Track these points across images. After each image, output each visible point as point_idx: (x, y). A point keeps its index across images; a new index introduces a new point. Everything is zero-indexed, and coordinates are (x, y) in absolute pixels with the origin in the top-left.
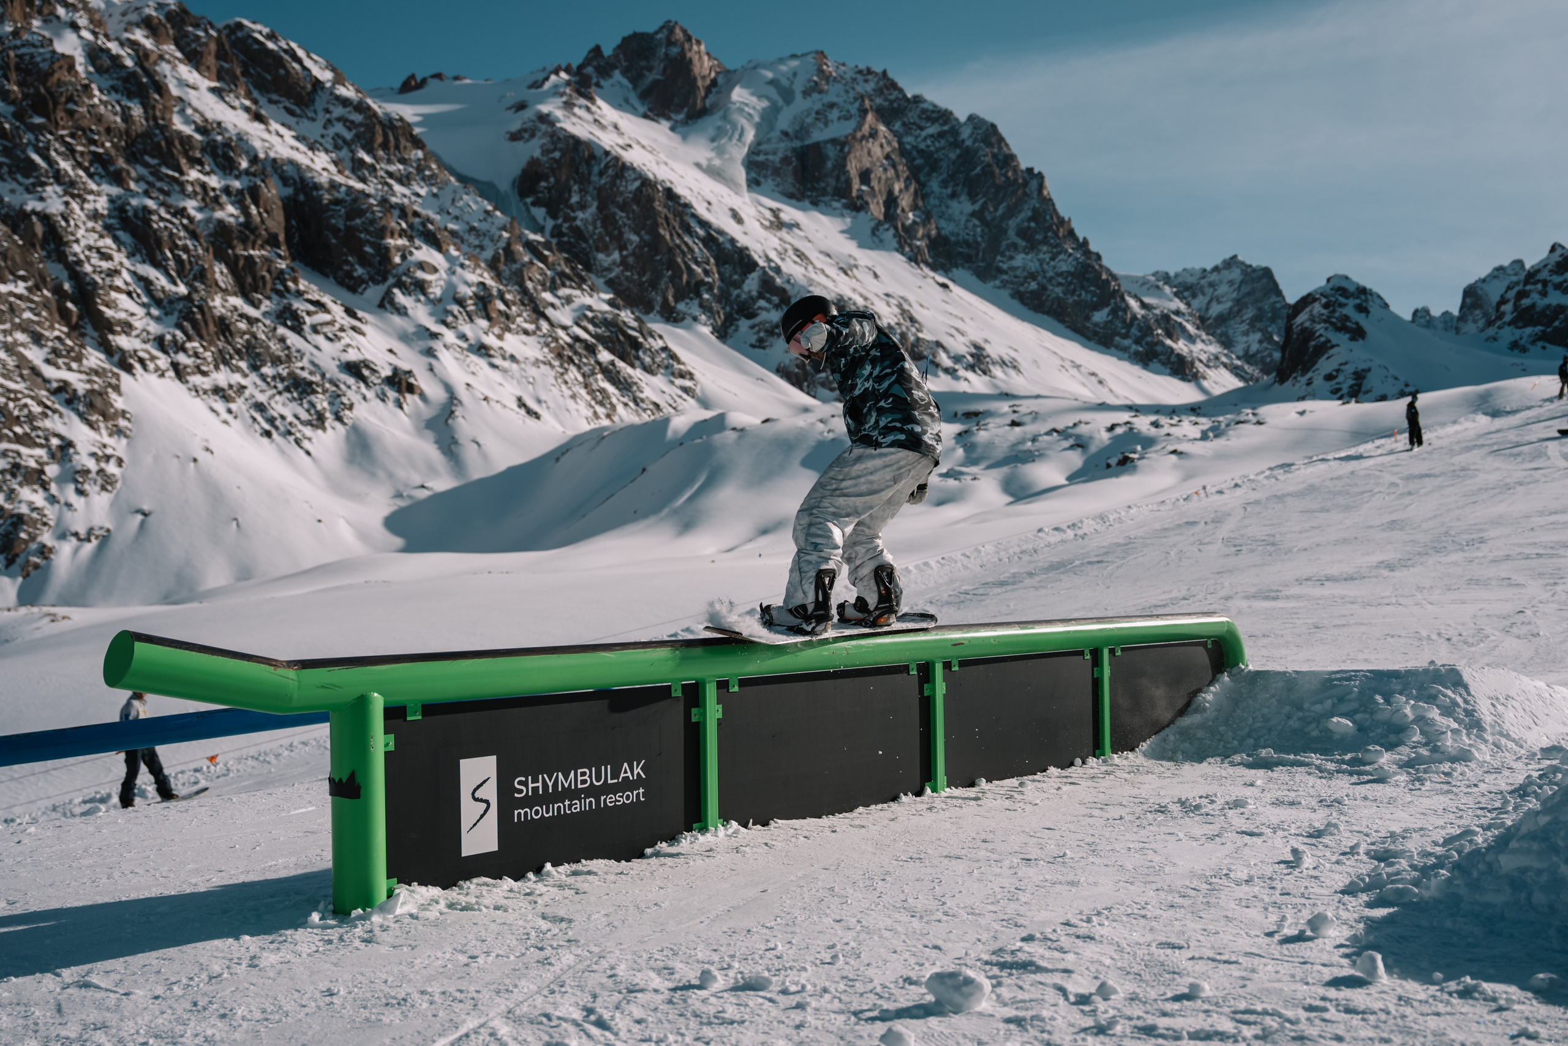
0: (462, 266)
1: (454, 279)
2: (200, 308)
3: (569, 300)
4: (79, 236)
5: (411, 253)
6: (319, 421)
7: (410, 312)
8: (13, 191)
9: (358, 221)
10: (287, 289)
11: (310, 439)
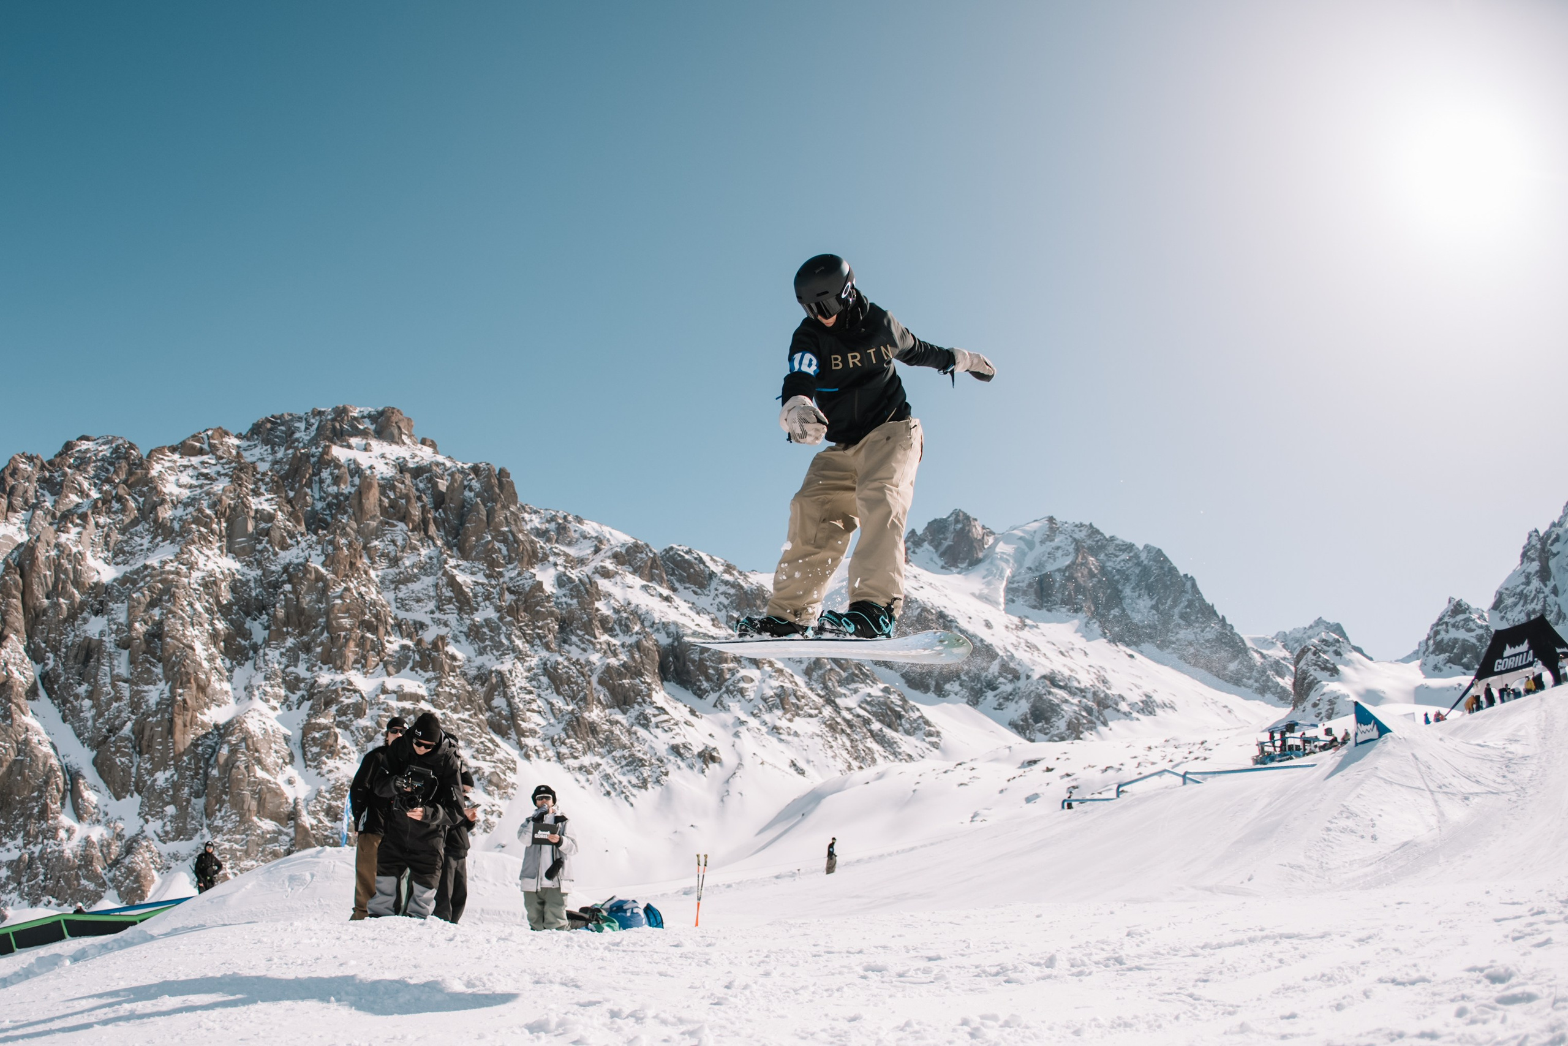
0: (770, 676)
1: (764, 685)
2: (577, 718)
3: (856, 691)
4: (516, 681)
5: (738, 671)
6: (644, 784)
7: (731, 709)
8: (490, 660)
9: (706, 655)
10: (644, 702)
11: (634, 796)
